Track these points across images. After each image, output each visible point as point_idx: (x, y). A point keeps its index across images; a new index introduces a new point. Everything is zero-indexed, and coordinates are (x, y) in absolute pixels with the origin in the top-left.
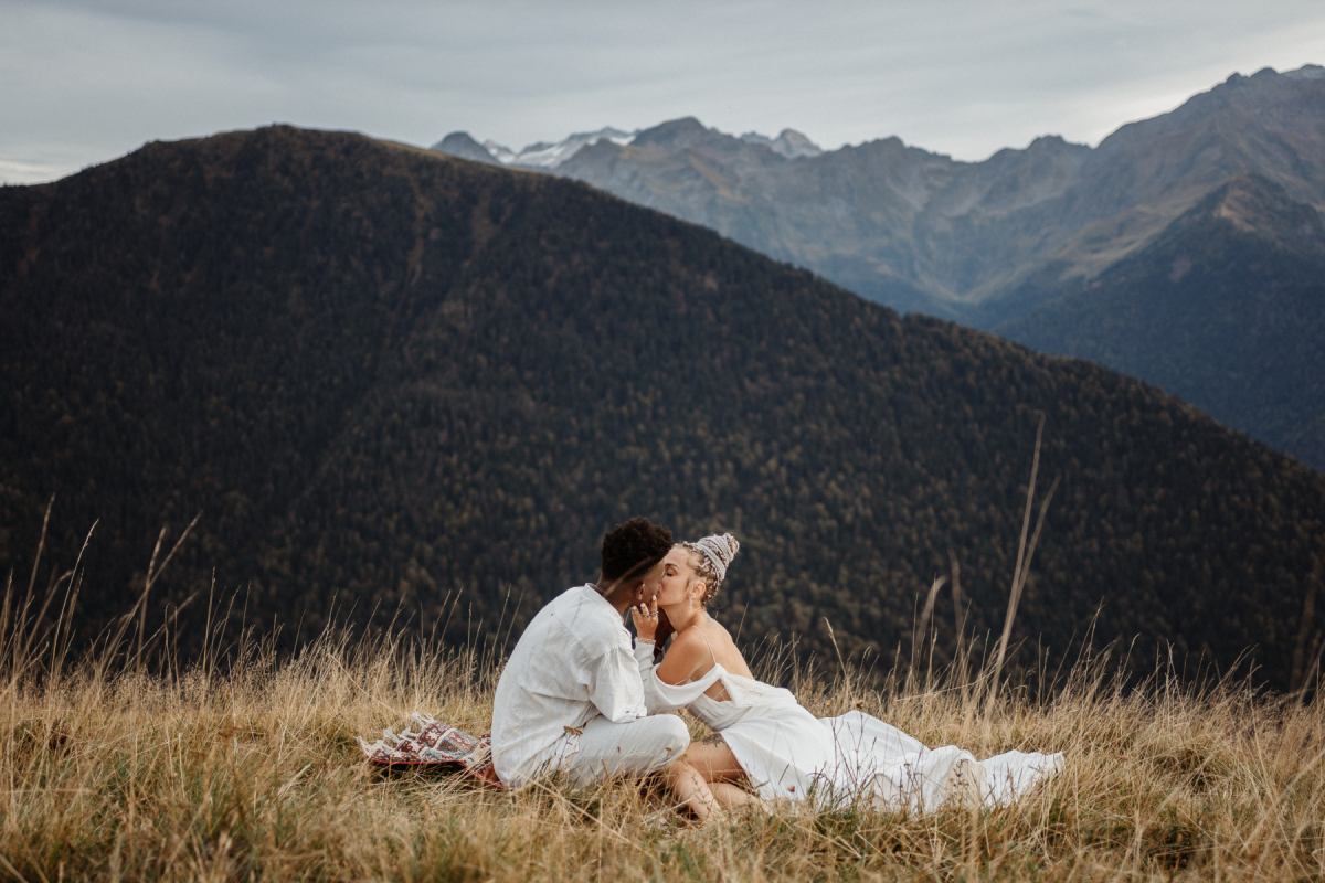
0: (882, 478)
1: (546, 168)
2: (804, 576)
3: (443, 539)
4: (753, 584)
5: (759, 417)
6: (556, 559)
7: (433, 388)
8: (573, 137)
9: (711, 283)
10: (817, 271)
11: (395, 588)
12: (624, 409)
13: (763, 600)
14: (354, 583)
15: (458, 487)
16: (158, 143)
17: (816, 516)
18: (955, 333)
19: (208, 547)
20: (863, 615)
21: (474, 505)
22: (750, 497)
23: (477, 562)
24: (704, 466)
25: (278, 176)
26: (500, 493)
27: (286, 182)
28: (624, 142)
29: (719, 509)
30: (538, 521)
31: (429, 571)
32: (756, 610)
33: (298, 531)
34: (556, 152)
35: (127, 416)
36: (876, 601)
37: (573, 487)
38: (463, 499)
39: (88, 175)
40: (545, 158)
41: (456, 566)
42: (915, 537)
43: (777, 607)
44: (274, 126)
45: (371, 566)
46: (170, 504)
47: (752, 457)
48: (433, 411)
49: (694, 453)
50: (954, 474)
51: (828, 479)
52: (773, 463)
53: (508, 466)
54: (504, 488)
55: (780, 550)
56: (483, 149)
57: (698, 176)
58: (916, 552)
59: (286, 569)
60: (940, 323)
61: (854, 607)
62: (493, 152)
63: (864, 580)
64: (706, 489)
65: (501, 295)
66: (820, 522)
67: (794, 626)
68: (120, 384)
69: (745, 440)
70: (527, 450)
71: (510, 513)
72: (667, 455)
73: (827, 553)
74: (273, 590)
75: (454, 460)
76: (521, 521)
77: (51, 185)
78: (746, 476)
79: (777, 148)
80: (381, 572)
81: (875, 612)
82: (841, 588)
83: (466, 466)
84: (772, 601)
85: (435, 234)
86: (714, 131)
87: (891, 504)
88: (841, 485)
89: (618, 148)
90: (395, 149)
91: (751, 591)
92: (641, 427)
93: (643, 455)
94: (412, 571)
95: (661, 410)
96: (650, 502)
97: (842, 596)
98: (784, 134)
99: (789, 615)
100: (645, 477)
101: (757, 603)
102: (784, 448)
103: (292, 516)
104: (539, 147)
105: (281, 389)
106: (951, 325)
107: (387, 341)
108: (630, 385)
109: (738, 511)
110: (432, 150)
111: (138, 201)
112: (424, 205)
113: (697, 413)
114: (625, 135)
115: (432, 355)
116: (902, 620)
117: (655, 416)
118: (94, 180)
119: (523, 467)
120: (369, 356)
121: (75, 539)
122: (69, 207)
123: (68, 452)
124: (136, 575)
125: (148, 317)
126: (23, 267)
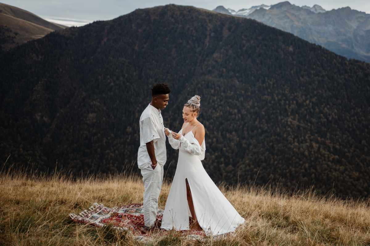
0: (341, 107)
1: (245, 16)
2: (316, 135)
3: (212, 120)
4: (301, 137)
5: (304, 88)
6: (243, 127)
7: (210, 78)
8: (253, 7)
9: (291, 49)
10: (323, 46)
12: (264, 85)
13: (304, 142)
15: (216, 106)
16: (139, 9)
17: (320, 118)
18: (365, 64)
20: (334, 147)
21: (221, 111)
22: (301, 111)
23: (221, 128)
24: (287, 102)
25: (170, 18)
26: (228, 108)
27: (173, 20)
28: (267, 8)
29: (291, 115)
30: (238, 116)
32: (301, 144)
33: (172, 117)
34: (248, 11)
35: (128, 84)
36: (338, 143)
37: (249, 107)
38: (217, 109)
39: (120, 18)
40: (245, 13)
41: (215, 128)
42: (351, 125)
43: (308, 144)
44: (170, 5)
46: (138, 108)
47: (302, 100)
48: (210, 84)
49: (284, 98)
50: (363, 107)
51: (324, 107)
52: (308, 102)
53: (230, 100)
54: (229, 106)
55: (309, 127)
56: (227, 10)
57: (289, 18)
58: (351, 129)
60: (360, 62)
61: (331, 145)
62: (230, 11)
63: (334, 137)
64: (288, 109)
65: (230, 52)
66: (322, 119)
67: (313, 150)
68: (126, 75)
69: (300, 95)
70: (236, 96)
71: (231, 114)
72: (276, 98)
73: (323, 129)
75: (215, 98)
76: (234, 116)
77: (111, 21)
78: (300, 105)
79: (312, 10)
81: (338, 147)
82: (327, 139)
83: (218, 100)
84: (306, 142)
85: (212, 34)
86: (294, 5)
87: (343, 115)
88: (328, 109)
89: (265, 10)
90: (202, 11)
91: (300, 139)
92: (269, 90)
93: (269, 98)
95: (275, 86)
96: (271, 112)
97: (328, 142)
98: (314, 6)
99: (311, 146)
100: (270, 105)
101: (302, 143)
102: (311, 97)
103: (170, 113)
104: (243, 10)
105: (169, 77)
106: (364, 62)
107: (198, 64)
108: (266, 78)
109: (297, 115)
110: (212, 11)
111: (133, 25)
112: (210, 26)
113: (286, 86)
114: (267, 6)
115: (210, 68)
116: (346, 150)
117: (273, 87)
118: (122, 19)
119: (235, 101)
120: (193, 68)
121: (113, 117)
122: (115, 27)
123: (112, 93)
124: (128, 127)
125: (134, 57)
126: (103, 43)
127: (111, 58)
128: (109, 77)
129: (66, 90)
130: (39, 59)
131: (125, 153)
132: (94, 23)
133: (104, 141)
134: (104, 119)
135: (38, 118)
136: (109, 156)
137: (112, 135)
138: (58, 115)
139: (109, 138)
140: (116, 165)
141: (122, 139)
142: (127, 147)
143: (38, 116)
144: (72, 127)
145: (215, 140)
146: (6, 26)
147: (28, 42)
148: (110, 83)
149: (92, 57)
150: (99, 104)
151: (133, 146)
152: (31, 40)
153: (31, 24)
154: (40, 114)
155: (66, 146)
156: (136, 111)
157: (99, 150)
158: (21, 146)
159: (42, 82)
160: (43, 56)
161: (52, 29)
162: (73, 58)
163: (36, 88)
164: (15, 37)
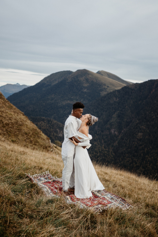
121: (152, 137)
123: (153, 122)
126: (152, 93)
127: (156, 102)
128: (153, 112)
129: (128, 118)
130: (117, 101)
132: (149, 81)
133: (146, 150)
134: (147, 137)
135: (113, 132)
136: (148, 159)
137: (151, 147)
138: (123, 131)
139: (149, 149)
140: (151, 165)
143: (112, 131)
144: (129, 139)
146: (104, 83)
148: (153, 116)
149: (145, 101)
150: (145, 128)
152: (114, 90)
154: (114, 130)
155: (124, 149)
157: (142, 154)
158: (103, 145)
159: (117, 113)
160: (119, 99)
161: (126, 84)
162: (134, 100)
163: (113, 116)
164: (107, 89)
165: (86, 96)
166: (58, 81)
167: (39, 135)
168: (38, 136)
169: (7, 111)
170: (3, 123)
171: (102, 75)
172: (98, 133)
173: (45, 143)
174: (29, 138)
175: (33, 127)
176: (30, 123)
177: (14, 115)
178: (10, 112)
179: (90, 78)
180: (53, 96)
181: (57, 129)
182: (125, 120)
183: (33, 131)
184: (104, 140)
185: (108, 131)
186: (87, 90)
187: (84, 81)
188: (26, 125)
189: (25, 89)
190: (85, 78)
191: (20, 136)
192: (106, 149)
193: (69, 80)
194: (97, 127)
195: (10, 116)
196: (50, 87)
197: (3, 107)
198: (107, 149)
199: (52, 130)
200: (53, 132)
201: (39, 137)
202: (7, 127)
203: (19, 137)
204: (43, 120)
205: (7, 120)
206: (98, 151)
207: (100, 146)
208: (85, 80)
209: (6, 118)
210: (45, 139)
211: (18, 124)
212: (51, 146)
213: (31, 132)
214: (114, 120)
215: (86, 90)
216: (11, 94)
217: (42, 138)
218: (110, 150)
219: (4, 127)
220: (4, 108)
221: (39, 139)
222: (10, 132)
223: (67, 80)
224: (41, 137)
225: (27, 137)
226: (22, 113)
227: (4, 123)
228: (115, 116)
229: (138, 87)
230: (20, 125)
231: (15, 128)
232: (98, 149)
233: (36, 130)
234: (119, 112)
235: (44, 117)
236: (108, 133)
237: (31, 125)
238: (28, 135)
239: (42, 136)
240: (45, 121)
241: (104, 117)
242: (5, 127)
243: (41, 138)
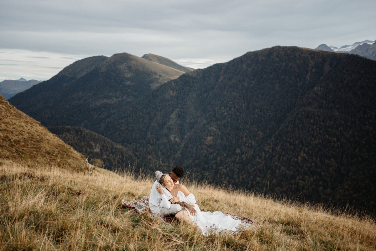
3: (311, 147)
6: (342, 155)
7: (310, 109)
11: (297, 158)
14: (287, 156)
15: (315, 134)
16: (250, 52)
19: (253, 144)
21: (319, 139)
23: (319, 154)
25: (275, 58)
26: (327, 136)
27: (278, 59)
28: (371, 43)
30: (337, 145)
31: (306, 155)
33: (274, 142)
34: (350, 48)
35: (238, 113)
37: (348, 136)
38: (316, 137)
40: (347, 49)
41: (314, 154)
44: (276, 46)
45: (291, 152)
48: (310, 114)
53: (329, 129)
56: (329, 48)
59: (271, 151)
62: (332, 49)
65: (331, 85)
68: (237, 106)
70: (335, 125)
71: (330, 142)
74: (267, 155)
75: (315, 127)
76: (333, 144)
77: (227, 63)
80: (294, 153)
83: (318, 129)
85: (314, 70)
89: (369, 45)
90: (305, 50)
93: (371, 128)
94: (302, 154)
100: (371, 135)
103: (273, 138)
105: (272, 108)
107: (299, 97)
108: (368, 109)
111: (244, 65)
112: (312, 63)
115: (310, 100)
118: (235, 61)
119: (334, 130)
120: (294, 101)
121: (226, 140)
122: (230, 67)
123: (225, 121)
124: (237, 149)
125: (244, 91)
126: (220, 81)
127: (226, 93)
128: (223, 108)
129: (192, 118)
130: (175, 95)
131: (234, 170)
132: (214, 65)
133: (219, 159)
134: (219, 141)
135: (173, 139)
136: (222, 172)
137: (225, 155)
138: (186, 137)
139: (222, 157)
140: (227, 179)
141: (232, 159)
142: (236, 165)
143: (172, 137)
144: (195, 147)
145: (313, 164)
146: (154, 71)
147: (167, 82)
148: (224, 113)
149: (212, 92)
150: (215, 129)
151: (241, 165)
152: (169, 80)
153: (170, 69)
154: (173, 136)
155: (190, 161)
156: (244, 136)
157: (214, 166)
159: (176, 112)
160: (177, 92)
161: (184, 71)
162: (197, 93)
163: (171, 116)
164: (159, 79)
165: (129, 90)
166: (87, 72)
167: (69, 154)
168: (67, 155)
169: (14, 121)
170: (10, 140)
171: (151, 60)
172: (152, 142)
173: (79, 164)
174: (54, 159)
175: (59, 143)
176: (52, 137)
177: (26, 127)
178: (19, 122)
179: (134, 64)
180: (80, 94)
181: (91, 142)
182: (188, 120)
183: (58, 148)
184: (160, 151)
185: (166, 138)
186: (131, 82)
187: (126, 70)
188: (47, 140)
189: (34, 87)
190: (126, 65)
191: (39, 157)
192: (164, 163)
193: (104, 69)
194: (150, 133)
195: (21, 129)
196: (74, 81)
197: (7, 116)
198: (166, 164)
199: (83, 143)
200: (86, 147)
201: (70, 156)
202: (17, 146)
203: (38, 160)
204: (68, 131)
205: (17, 135)
206: (155, 168)
207: (156, 161)
208: (126, 68)
209: (14, 132)
210: (78, 158)
211: (34, 140)
212: (88, 167)
213: (57, 150)
214: (173, 122)
215: (129, 82)
216: (13, 96)
217: (74, 157)
218: (170, 164)
219: (12, 146)
220: (9, 118)
221: (70, 159)
222: (23, 153)
223: (100, 70)
224: (72, 156)
225: (50, 157)
226: (38, 123)
227: (12, 140)
228: (173, 116)
229: (201, 74)
230: (38, 141)
231: (30, 146)
232: (153, 164)
233: (63, 146)
234: (178, 110)
235: (69, 126)
236: (166, 141)
237: (55, 140)
238: (52, 155)
239: (74, 154)
240: (72, 132)
241: (158, 119)
242: (15, 146)
243: (72, 158)
